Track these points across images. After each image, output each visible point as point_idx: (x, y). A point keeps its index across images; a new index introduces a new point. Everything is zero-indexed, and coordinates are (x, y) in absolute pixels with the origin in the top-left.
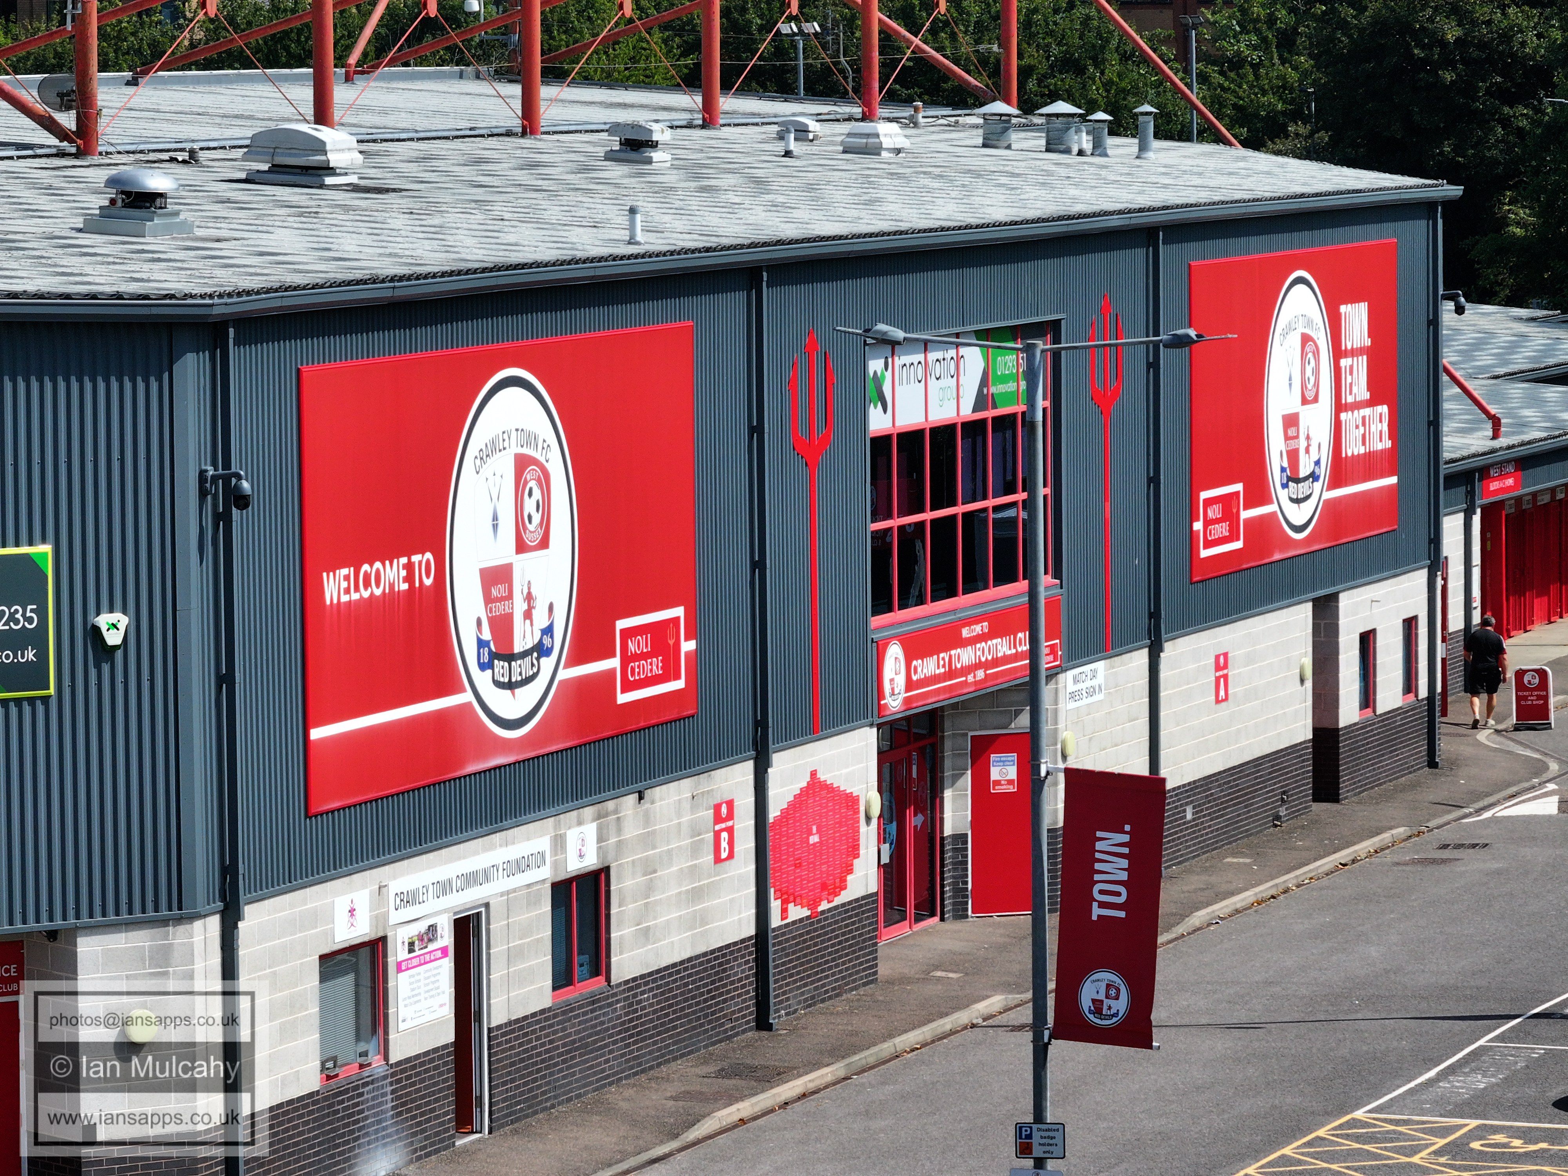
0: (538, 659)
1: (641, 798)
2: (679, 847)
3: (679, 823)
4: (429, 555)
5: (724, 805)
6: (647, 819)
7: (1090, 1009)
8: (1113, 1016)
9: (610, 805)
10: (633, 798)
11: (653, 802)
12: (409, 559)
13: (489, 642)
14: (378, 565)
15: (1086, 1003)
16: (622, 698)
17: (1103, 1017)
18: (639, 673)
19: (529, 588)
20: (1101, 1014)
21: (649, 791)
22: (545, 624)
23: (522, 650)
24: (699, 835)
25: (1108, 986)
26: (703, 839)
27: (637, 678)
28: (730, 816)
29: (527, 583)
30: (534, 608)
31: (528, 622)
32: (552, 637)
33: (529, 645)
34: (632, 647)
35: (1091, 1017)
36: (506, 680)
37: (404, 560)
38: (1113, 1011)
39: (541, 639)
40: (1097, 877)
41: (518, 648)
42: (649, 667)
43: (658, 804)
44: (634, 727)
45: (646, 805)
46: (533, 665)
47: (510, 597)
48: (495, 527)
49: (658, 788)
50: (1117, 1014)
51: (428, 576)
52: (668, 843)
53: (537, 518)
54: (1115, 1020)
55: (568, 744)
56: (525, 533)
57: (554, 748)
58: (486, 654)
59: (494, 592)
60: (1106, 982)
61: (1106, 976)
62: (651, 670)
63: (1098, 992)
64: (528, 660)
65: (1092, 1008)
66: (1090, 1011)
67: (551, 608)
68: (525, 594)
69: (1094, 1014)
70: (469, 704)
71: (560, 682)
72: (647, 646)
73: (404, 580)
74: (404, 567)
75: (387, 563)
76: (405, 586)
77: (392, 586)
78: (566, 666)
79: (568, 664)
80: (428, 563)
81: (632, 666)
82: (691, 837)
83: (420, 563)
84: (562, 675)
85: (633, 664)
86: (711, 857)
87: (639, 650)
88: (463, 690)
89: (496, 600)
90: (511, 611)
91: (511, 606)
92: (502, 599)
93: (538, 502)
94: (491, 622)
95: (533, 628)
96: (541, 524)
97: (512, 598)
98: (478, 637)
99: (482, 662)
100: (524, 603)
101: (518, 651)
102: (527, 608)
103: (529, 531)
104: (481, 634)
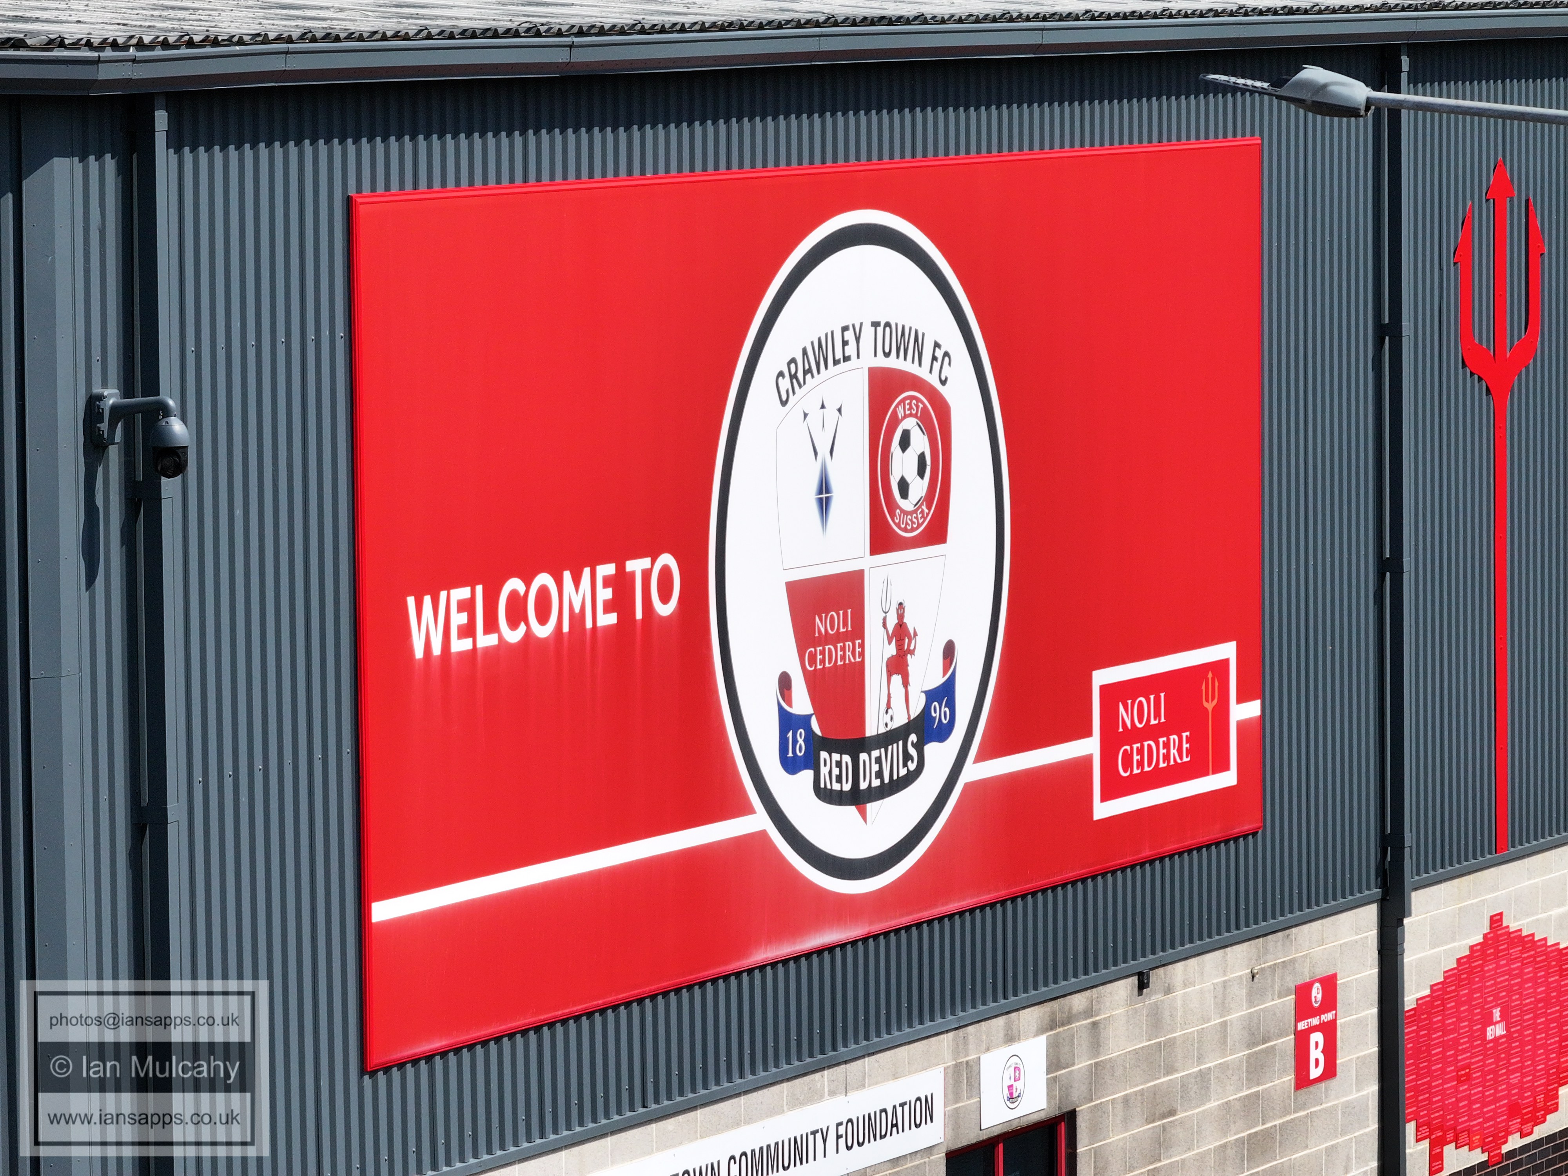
0: (919, 747)
1: (1143, 985)
2: (1223, 1067)
3: (1224, 1024)
4: (667, 559)
5: (1317, 985)
6: (1156, 1021)
9: (1078, 1001)
10: (1125, 987)
11: (1168, 991)
12: (621, 568)
13: (809, 717)
14: (544, 579)
16: (1102, 810)
18: (1140, 764)
19: (901, 617)
21: (1161, 971)
22: (937, 680)
23: (882, 730)
24: (1264, 1041)
26: (1273, 1047)
27: (1136, 771)
28: (1330, 1002)
29: (895, 606)
30: (912, 652)
31: (897, 679)
32: (951, 705)
33: (900, 720)
34: (1125, 716)
36: (847, 787)
37: (607, 569)
39: (927, 708)
41: (873, 727)
42: (1163, 751)
43: (1179, 993)
44: (1129, 859)
45: (1154, 996)
46: (907, 757)
47: (858, 632)
48: (824, 505)
49: (1180, 966)
51: (665, 598)
52: (1200, 1059)
53: (919, 488)
55: (985, 898)
57: (953, 906)
58: (801, 741)
59: (821, 626)
62: (1167, 757)
64: (896, 749)
67: (949, 651)
68: (891, 627)
70: (762, 835)
71: (968, 786)
72: (1157, 715)
73: (609, 607)
74: (608, 582)
75: (567, 575)
76: (609, 619)
77: (577, 619)
78: (982, 756)
79: (988, 752)
80: (666, 572)
81: (1126, 750)
82: (1249, 1046)
83: (647, 575)
84: (974, 772)
85: (1128, 748)
86: (1290, 1078)
87: (1141, 722)
88: (747, 809)
89: (826, 639)
90: (858, 660)
91: (858, 650)
92: (839, 638)
93: (922, 458)
94: (814, 681)
95: (909, 688)
96: (929, 498)
97: (862, 636)
98: (781, 710)
99: (790, 754)
100: (890, 643)
101: (875, 733)
102: (894, 653)
103: (902, 511)
104: (790, 704)
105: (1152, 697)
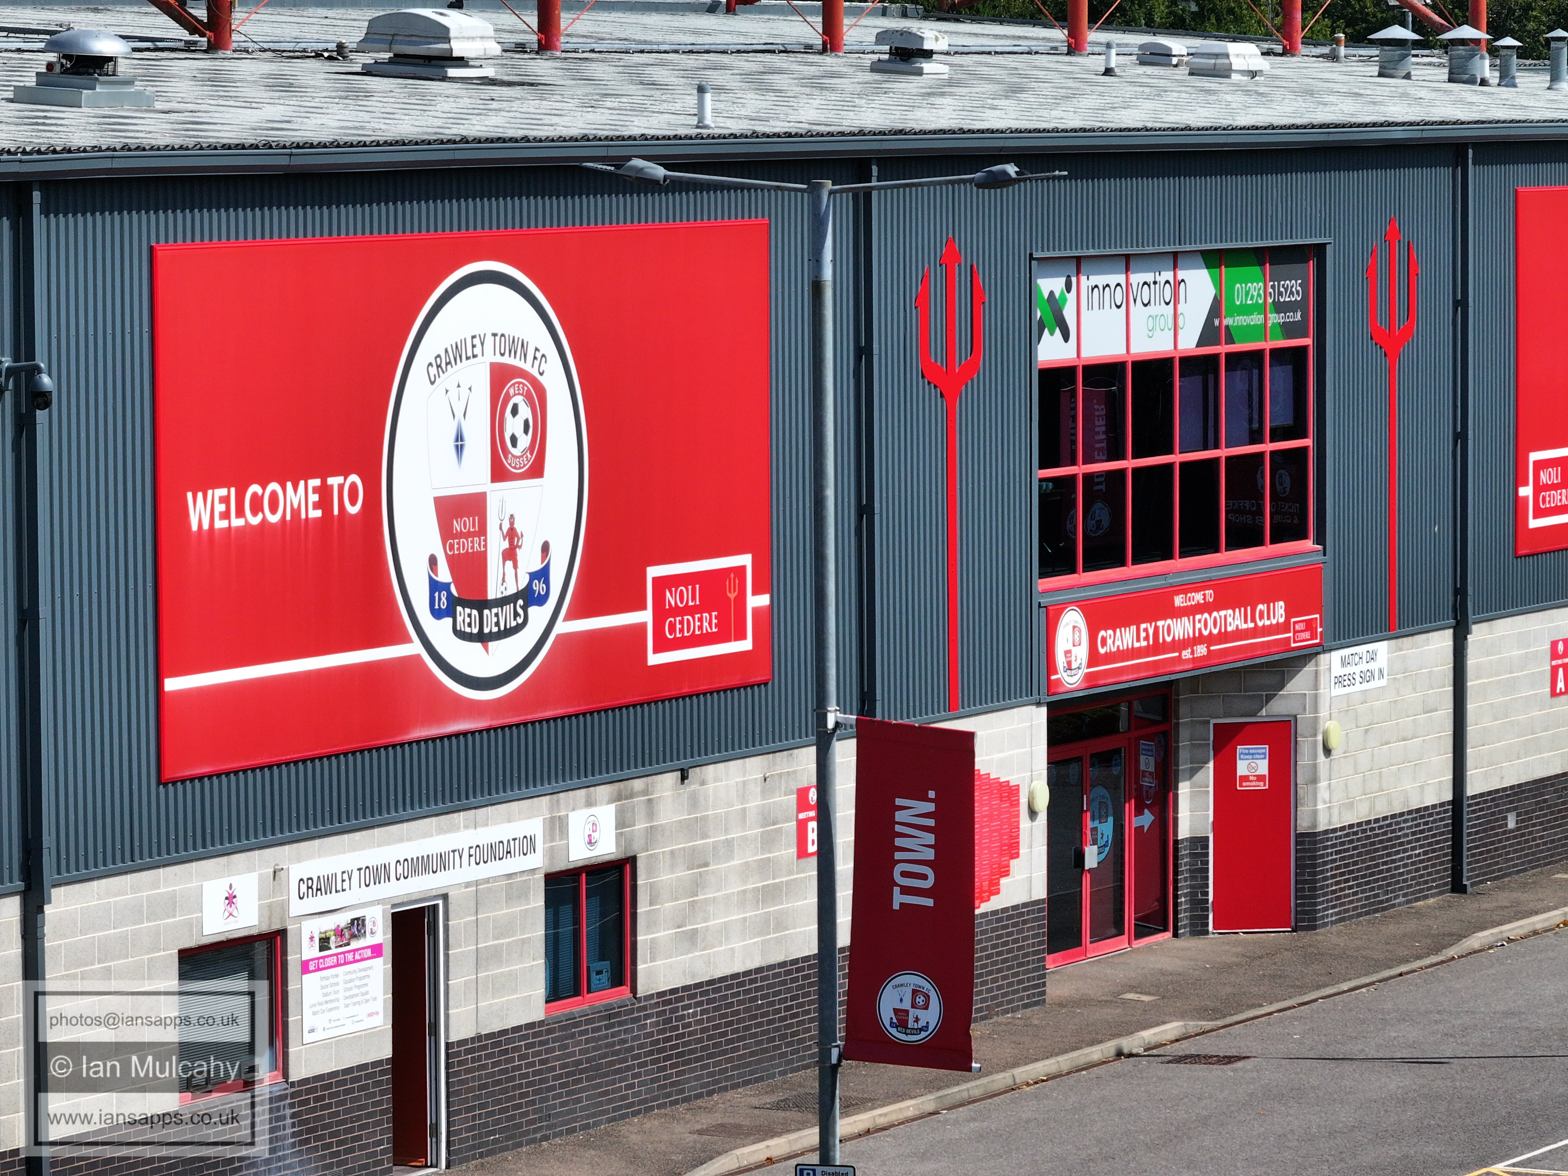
0: (525, 608)
1: (684, 778)
2: (744, 838)
3: (744, 810)
4: (354, 478)
5: (814, 790)
6: (694, 802)
7: (891, 1023)
8: (921, 1030)
9: (638, 784)
10: (670, 779)
11: (703, 783)
12: (324, 482)
13: (449, 584)
14: (274, 486)
15: (886, 1014)
16: (654, 659)
17: (908, 1031)
18: (682, 630)
19: (512, 524)
20: (906, 1028)
21: (698, 769)
22: (537, 566)
23: (499, 596)
24: (774, 824)
25: (915, 992)
26: (780, 828)
27: (678, 635)
29: (508, 516)
30: (520, 547)
31: (509, 564)
32: (547, 583)
33: (512, 590)
34: (671, 599)
35: (893, 1031)
36: (475, 630)
37: (316, 482)
38: (922, 1024)
39: (530, 584)
40: (898, 856)
41: (492, 594)
42: (697, 624)
43: (710, 786)
44: (673, 693)
45: (692, 785)
46: (516, 614)
47: (482, 531)
48: (459, 449)
49: (711, 767)
50: (927, 1027)
51: (353, 502)
52: (727, 831)
53: (524, 441)
54: (923, 1034)
55: (571, 710)
56: (506, 458)
57: (549, 714)
58: (444, 599)
59: (457, 526)
60: (912, 987)
61: (912, 980)
62: (701, 628)
63: (901, 1000)
64: (509, 609)
65: (895, 1020)
66: (892, 1024)
67: (545, 548)
68: (505, 529)
69: (897, 1027)
70: (418, 657)
71: (559, 637)
72: (694, 599)
73: (316, 506)
74: (316, 490)
75: (289, 485)
76: (318, 514)
77: (296, 513)
78: (570, 617)
79: (572, 615)
80: (353, 487)
81: (671, 622)
82: (762, 827)
83: (341, 487)
84: (563, 627)
85: (672, 619)
86: (794, 850)
87: (682, 603)
88: (407, 640)
89: (460, 535)
90: (483, 549)
91: (483, 543)
92: (468, 535)
93: (526, 422)
94: (452, 561)
95: (518, 570)
96: (531, 448)
97: (485, 534)
98: (430, 578)
99: (437, 607)
100: (504, 540)
101: (494, 597)
102: (507, 546)
103: (513, 455)
104: (436, 575)
105: (690, 587)
